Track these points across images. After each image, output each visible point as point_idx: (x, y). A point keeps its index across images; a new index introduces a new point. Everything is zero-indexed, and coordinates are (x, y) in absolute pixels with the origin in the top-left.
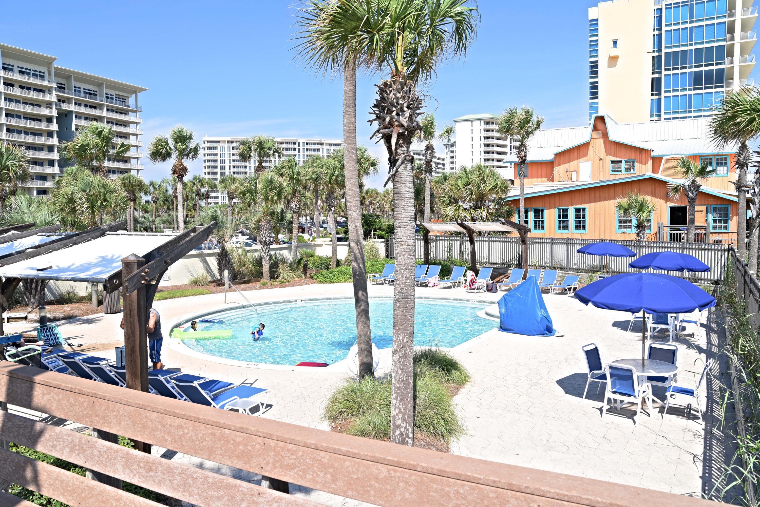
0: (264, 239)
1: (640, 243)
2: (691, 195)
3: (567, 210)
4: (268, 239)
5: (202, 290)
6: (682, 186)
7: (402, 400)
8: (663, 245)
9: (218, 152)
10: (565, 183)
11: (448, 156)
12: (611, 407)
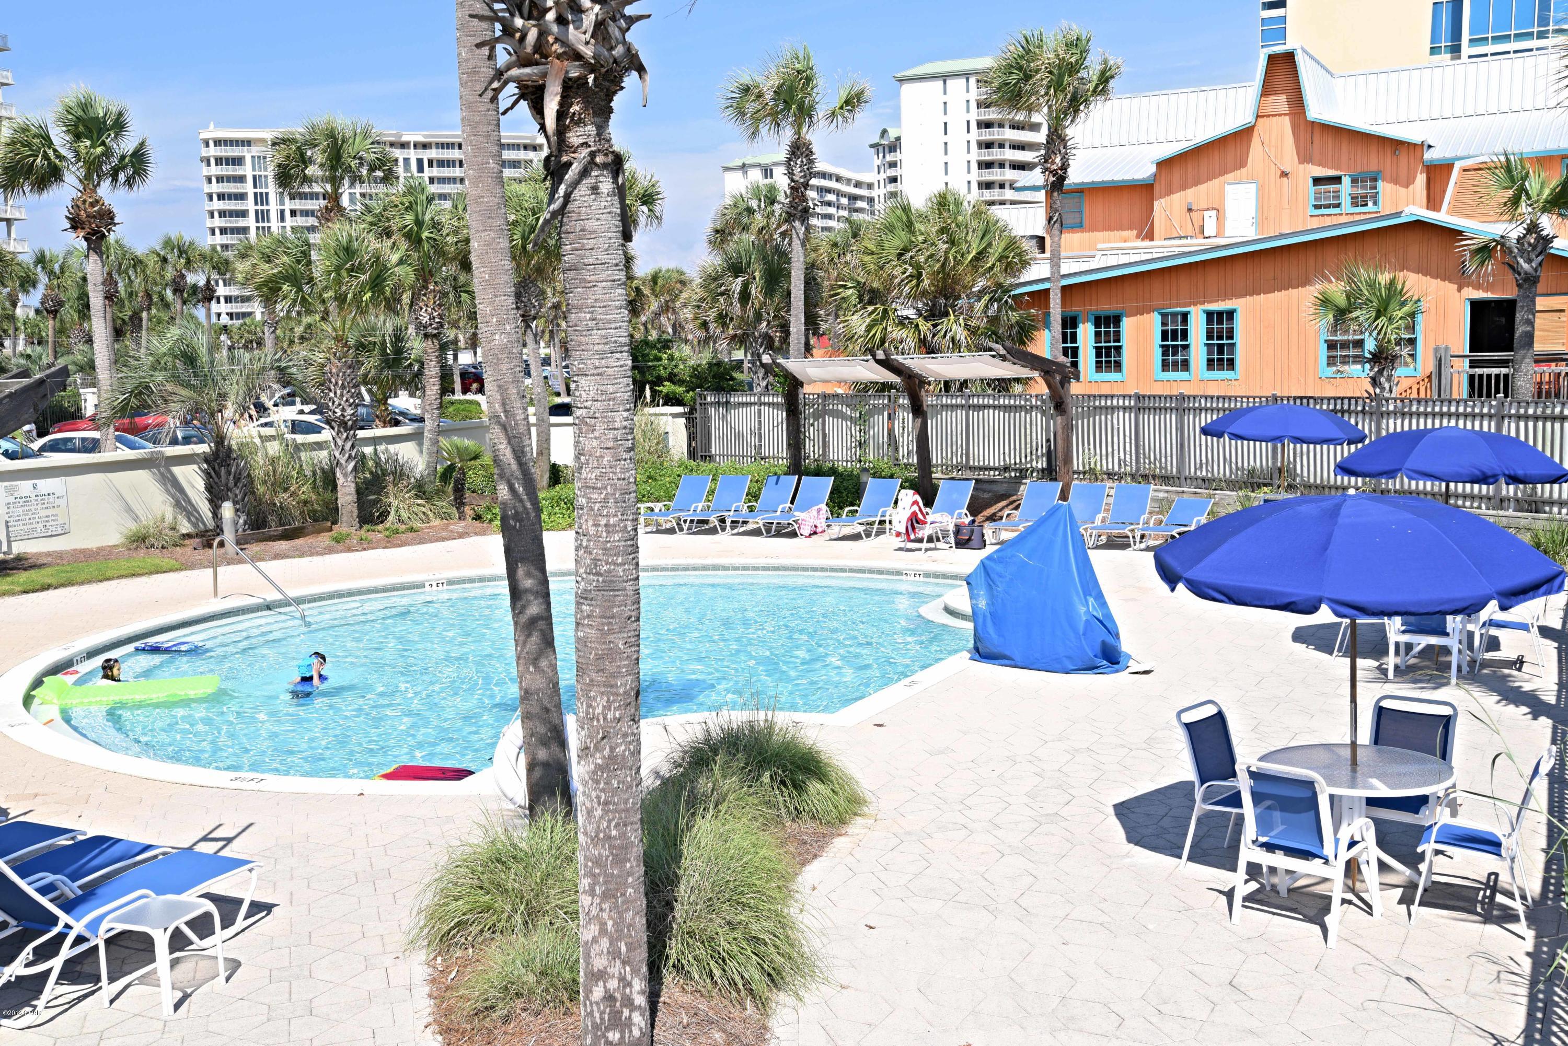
0: (339, 414)
1: (1379, 405)
2: (1526, 266)
3: (1185, 316)
4: (349, 411)
5: (157, 561)
6: (1502, 241)
7: (606, 896)
8: (1445, 409)
9: (247, 170)
10: (1184, 241)
11: (883, 176)
12: (1262, 885)
